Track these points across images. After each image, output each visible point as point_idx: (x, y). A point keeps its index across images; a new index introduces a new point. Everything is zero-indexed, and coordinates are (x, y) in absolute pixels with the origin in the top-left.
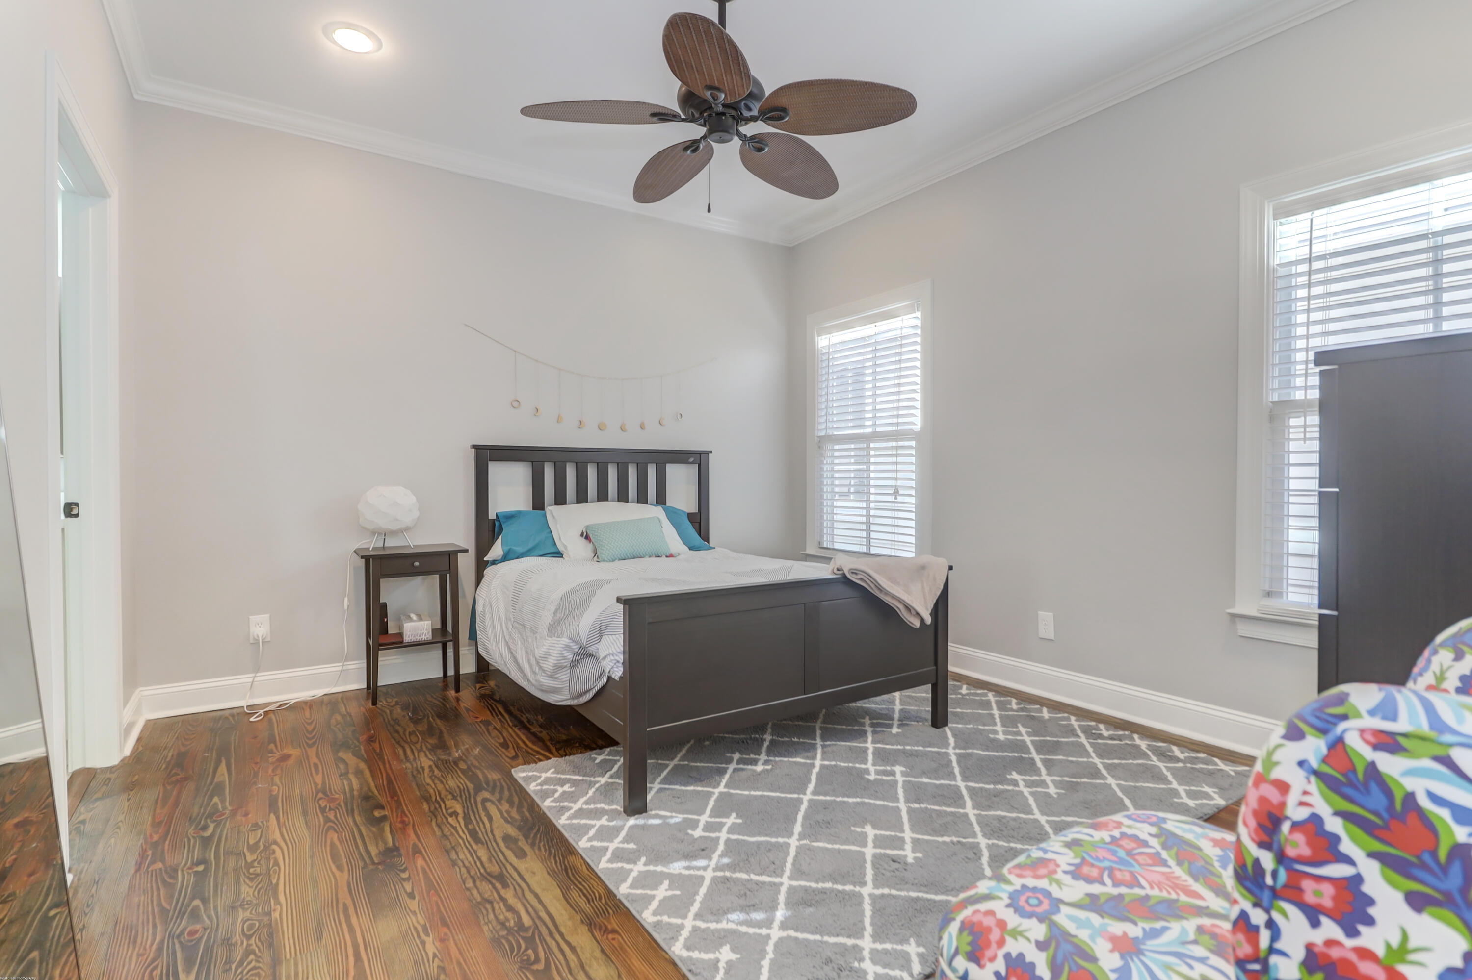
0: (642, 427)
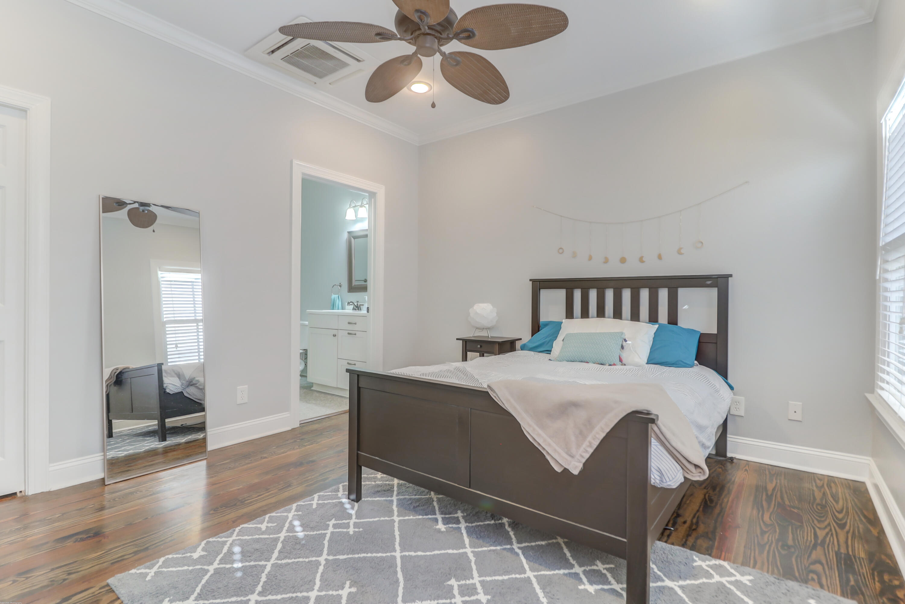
0: (660, 257)
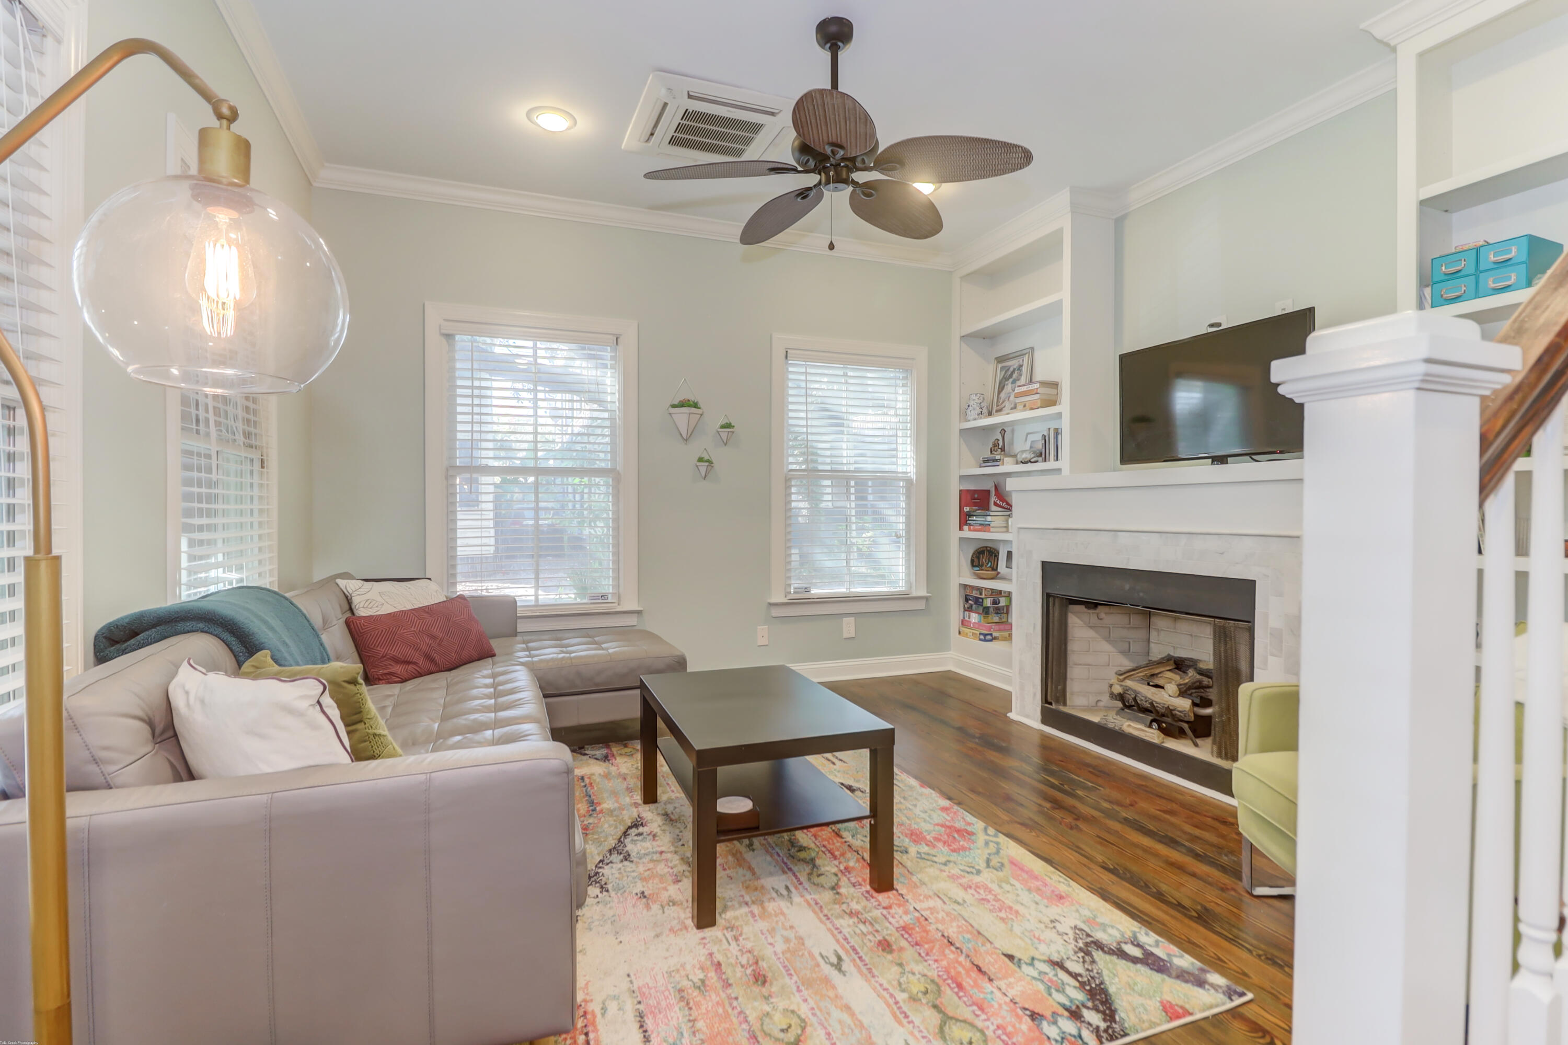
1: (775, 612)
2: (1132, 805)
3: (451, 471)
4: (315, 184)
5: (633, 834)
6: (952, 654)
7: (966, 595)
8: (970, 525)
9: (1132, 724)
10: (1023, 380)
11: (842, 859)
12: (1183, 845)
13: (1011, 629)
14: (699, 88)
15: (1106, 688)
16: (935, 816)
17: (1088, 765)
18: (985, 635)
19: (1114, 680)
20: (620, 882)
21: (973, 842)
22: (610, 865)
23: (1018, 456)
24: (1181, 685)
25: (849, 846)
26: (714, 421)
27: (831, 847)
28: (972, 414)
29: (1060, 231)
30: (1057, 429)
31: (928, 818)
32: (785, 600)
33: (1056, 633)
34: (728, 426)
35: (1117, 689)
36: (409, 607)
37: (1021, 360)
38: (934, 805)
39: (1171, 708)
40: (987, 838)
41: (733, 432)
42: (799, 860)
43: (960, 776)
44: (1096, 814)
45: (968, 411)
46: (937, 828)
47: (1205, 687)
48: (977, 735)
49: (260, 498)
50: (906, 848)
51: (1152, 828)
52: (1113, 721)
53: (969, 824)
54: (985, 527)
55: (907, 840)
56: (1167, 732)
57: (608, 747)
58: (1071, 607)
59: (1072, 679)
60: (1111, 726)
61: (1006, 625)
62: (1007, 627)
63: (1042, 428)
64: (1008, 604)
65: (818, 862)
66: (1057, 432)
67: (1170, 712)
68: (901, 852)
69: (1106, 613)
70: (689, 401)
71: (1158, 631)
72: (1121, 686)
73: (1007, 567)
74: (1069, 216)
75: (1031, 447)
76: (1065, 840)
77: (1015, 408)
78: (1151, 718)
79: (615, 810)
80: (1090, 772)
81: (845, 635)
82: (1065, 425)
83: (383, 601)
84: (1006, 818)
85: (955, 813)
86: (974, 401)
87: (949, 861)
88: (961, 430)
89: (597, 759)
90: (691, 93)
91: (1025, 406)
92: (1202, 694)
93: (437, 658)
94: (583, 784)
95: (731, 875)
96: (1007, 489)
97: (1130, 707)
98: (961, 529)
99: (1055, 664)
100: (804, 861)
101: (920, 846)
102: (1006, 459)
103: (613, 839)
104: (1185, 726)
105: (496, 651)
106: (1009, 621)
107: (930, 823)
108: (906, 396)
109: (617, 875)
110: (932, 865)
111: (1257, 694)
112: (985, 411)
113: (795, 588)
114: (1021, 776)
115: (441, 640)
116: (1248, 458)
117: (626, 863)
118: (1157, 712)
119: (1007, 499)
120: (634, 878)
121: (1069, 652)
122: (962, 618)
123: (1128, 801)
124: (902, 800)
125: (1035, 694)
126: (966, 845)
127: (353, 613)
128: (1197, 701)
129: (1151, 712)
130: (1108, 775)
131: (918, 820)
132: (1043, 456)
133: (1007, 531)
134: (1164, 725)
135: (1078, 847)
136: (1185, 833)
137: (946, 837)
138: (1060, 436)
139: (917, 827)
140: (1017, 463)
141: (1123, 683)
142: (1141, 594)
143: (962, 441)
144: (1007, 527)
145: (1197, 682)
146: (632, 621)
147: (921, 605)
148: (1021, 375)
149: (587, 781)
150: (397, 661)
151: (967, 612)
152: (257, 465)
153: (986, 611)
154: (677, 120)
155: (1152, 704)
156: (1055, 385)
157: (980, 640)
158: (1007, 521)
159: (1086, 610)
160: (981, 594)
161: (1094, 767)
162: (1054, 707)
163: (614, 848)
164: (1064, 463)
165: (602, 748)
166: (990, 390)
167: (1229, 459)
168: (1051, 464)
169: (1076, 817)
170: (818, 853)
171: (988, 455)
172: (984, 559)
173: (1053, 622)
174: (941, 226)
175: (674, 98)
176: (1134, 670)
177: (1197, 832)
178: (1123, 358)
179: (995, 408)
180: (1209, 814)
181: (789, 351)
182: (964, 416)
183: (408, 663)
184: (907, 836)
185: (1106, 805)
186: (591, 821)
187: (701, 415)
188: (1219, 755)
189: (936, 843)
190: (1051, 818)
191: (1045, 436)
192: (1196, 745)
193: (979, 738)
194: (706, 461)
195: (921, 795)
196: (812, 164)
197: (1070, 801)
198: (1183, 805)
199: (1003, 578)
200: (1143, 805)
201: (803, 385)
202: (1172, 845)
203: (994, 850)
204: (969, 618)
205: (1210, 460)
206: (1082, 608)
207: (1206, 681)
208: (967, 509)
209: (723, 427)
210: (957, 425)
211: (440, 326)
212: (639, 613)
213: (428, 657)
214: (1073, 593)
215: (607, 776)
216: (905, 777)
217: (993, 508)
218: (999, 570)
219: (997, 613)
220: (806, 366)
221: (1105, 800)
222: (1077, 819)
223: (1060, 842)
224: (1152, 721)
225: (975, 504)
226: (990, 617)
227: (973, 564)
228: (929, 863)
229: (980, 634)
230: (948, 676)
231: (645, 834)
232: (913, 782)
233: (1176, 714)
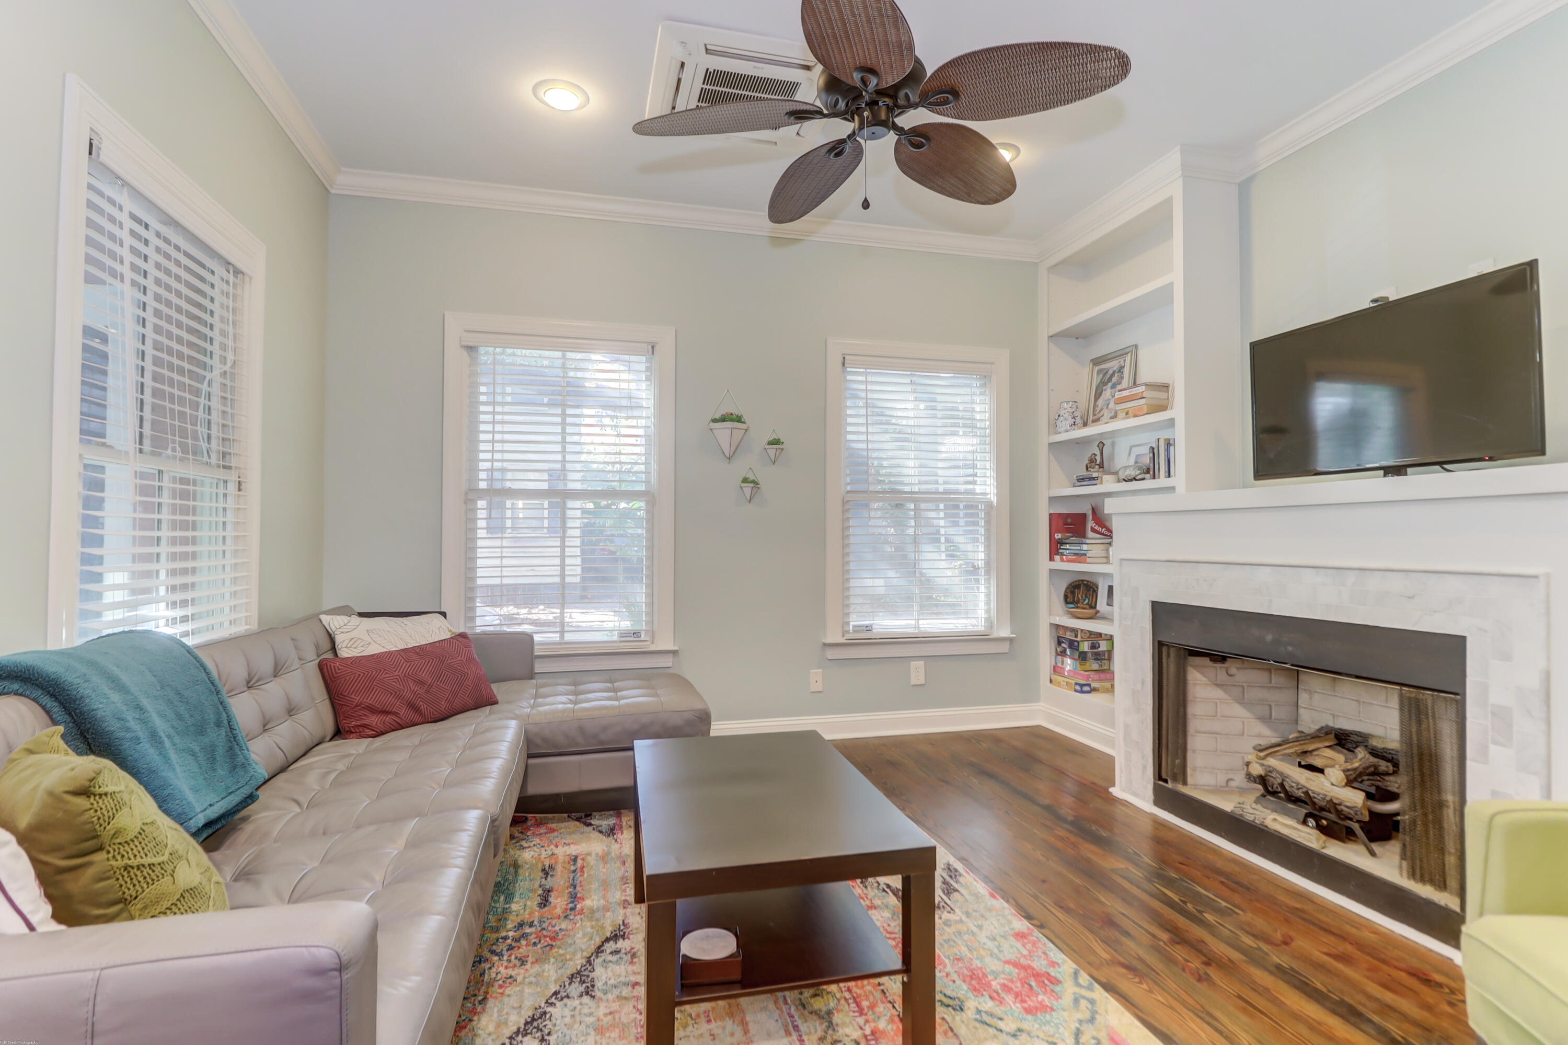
1: (831, 654)
2: (1286, 943)
3: (471, 495)
4: (333, 191)
5: (608, 951)
6: (1041, 706)
7: (1059, 637)
8: (1062, 554)
9: (1279, 818)
10: (1125, 383)
11: (870, 1016)
12: (1370, 1021)
13: (1113, 679)
14: (719, 39)
15: (1239, 763)
16: (1005, 946)
17: (1219, 872)
18: (1082, 686)
19: (1251, 757)
20: (568, 1032)
21: (1058, 998)
22: (565, 1000)
23: (1120, 473)
24: (1348, 770)
25: (883, 991)
26: (760, 435)
27: (859, 991)
28: (1064, 424)
29: (1169, 200)
30: (1169, 440)
31: (996, 951)
32: (843, 641)
33: (1171, 691)
34: (776, 442)
35: (1257, 770)
36: (402, 646)
37: (1122, 361)
38: (1007, 928)
39: (1335, 801)
40: (1077, 990)
41: (783, 449)
42: (811, 1013)
43: (1044, 881)
44: (1235, 955)
45: (1059, 423)
46: (1009, 968)
47: (1383, 774)
48: (1070, 818)
49: (236, 524)
50: (962, 1002)
51: (1319, 985)
52: (1252, 811)
53: (1053, 964)
54: (1080, 557)
55: (965, 987)
56: (1328, 831)
57: (619, 816)
58: (1191, 659)
59: (1194, 751)
60: (1250, 818)
61: (1106, 673)
62: (1108, 676)
63: (1149, 439)
64: (1110, 648)
65: (837, 1018)
66: (1169, 444)
67: (1333, 806)
68: (954, 1009)
69: (1238, 668)
70: (732, 414)
71: (1310, 693)
72: (1262, 765)
73: (1108, 604)
74: (1180, 181)
75: (1136, 462)
76: (1190, 1001)
77: (1115, 417)
78: (1305, 811)
79: (598, 910)
80: (1222, 883)
81: (914, 681)
82: (1179, 434)
83: (370, 640)
84: (1105, 956)
85: (1034, 944)
86: (1066, 413)
87: (1020, 1030)
88: (1051, 445)
89: (601, 832)
90: (709, 47)
91: (1127, 414)
92: (1379, 783)
93: (423, 706)
94: (573, 868)
95: (715, 1031)
96: (1106, 512)
97: (1274, 793)
98: (1051, 559)
99: (1170, 730)
100: (816, 1013)
101: (981, 999)
102: (1105, 477)
103: (582, 958)
104: (1356, 827)
105: (499, 698)
106: (1112, 668)
107: (999, 959)
108: (983, 406)
109: (568, 1020)
110: (995, 1036)
111: (1499, 820)
112: (1078, 421)
113: (854, 626)
114: (1126, 884)
115: (430, 686)
116: (1437, 467)
117: (586, 999)
118: (1314, 803)
119: (1107, 524)
120: (588, 1026)
121: (1189, 716)
122: (1054, 663)
123: (1278, 936)
124: (964, 918)
125: (1145, 768)
126: (1047, 1002)
127: (336, 654)
128: (1372, 790)
129: (1306, 803)
130: (1248, 889)
131: (983, 952)
132: (1151, 472)
133: (1108, 563)
134: (1325, 822)
135: (1210, 1015)
136: (1370, 997)
137: (1019, 985)
138: (1172, 448)
139: (979, 965)
140: (1119, 481)
141: (1264, 762)
142: (1290, 648)
143: (1051, 457)
144: (1107, 557)
145: (1370, 766)
146: (667, 662)
147: (1004, 648)
148: (1122, 378)
149: (579, 863)
150: (373, 710)
151: (1059, 657)
152: (232, 488)
153: (1083, 657)
154: (698, 85)
155: (1306, 793)
156: (1165, 387)
157: (1076, 691)
158: (1107, 550)
159: (1211, 664)
160: (1076, 636)
161: (1228, 876)
162: (1170, 785)
163: (578, 973)
164: (1179, 479)
165: (611, 816)
166: (1084, 396)
167: (1409, 470)
168: (1162, 481)
169: (1205, 959)
170: (839, 1000)
171: (1084, 472)
172: (1080, 595)
173: (1168, 679)
174: (1014, 186)
175: (690, 54)
176: (1279, 745)
177: (1389, 997)
178: (1255, 347)
179: (1091, 418)
180: (1403, 965)
181: (847, 357)
182: (1053, 427)
183: (386, 712)
184: (964, 981)
185: (1248, 941)
186: (563, 926)
187: (746, 430)
188: (1412, 875)
189: (1003, 994)
190: (1170, 960)
191: (1153, 449)
192: (1373, 854)
193: (1072, 824)
194: (751, 482)
195: (990, 910)
196: (842, 105)
197: (1198, 932)
198: (1360, 945)
199: (1104, 618)
200: (1302, 943)
201: (863, 395)
202: (1353, 1019)
203: (1087, 1015)
204: (1063, 664)
205: (1382, 472)
206: (1206, 661)
207: (1384, 766)
208: (1058, 536)
209: (770, 443)
210: (1045, 439)
211: (460, 337)
212: (674, 653)
213: (412, 706)
214: (1194, 642)
215: (604, 858)
216: (971, 880)
217: (1090, 534)
218: (1098, 608)
219: (1096, 659)
220: (866, 374)
221: (1247, 932)
222: (1207, 964)
223: (1184, 1004)
224: (1308, 815)
225: (1068, 530)
226: (1088, 664)
227: (1067, 601)
228: (992, 1031)
229: (1076, 684)
230: (1037, 734)
231: (623, 951)
232: (981, 888)
233: (1342, 810)
